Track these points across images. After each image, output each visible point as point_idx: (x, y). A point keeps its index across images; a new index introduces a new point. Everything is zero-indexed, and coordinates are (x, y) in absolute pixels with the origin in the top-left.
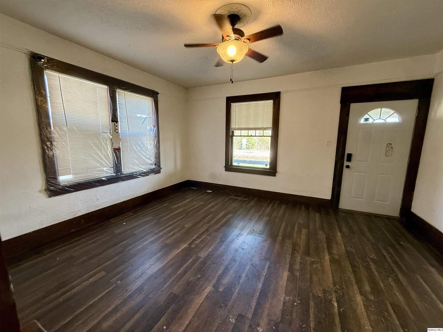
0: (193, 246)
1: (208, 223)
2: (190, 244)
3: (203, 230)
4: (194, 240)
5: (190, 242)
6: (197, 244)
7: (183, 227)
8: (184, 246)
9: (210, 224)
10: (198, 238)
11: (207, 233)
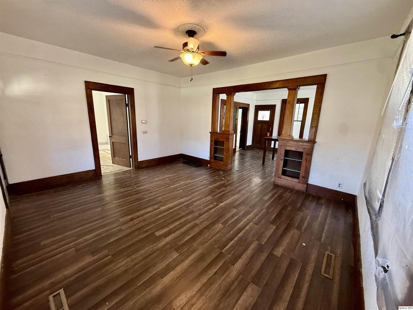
0: (215, 203)
1: (196, 225)
2: (217, 205)
3: (204, 216)
4: (213, 208)
5: (217, 207)
6: (212, 204)
7: (224, 223)
8: (222, 204)
9: (194, 222)
10: (211, 209)
11: (201, 212)
